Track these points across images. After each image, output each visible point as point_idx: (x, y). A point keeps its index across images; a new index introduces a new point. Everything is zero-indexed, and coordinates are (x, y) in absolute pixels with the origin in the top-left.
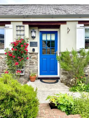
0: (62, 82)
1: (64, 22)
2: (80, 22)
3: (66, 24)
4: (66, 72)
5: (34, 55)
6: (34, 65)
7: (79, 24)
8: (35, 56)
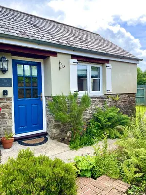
0: (53, 139)
1: (55, 54)
2: (73, 57)
3: (57, 56)
4: (59, 123)
5: (5, 101)
6: (7, 118)
7: (72, 58)
8: (8, 103)
